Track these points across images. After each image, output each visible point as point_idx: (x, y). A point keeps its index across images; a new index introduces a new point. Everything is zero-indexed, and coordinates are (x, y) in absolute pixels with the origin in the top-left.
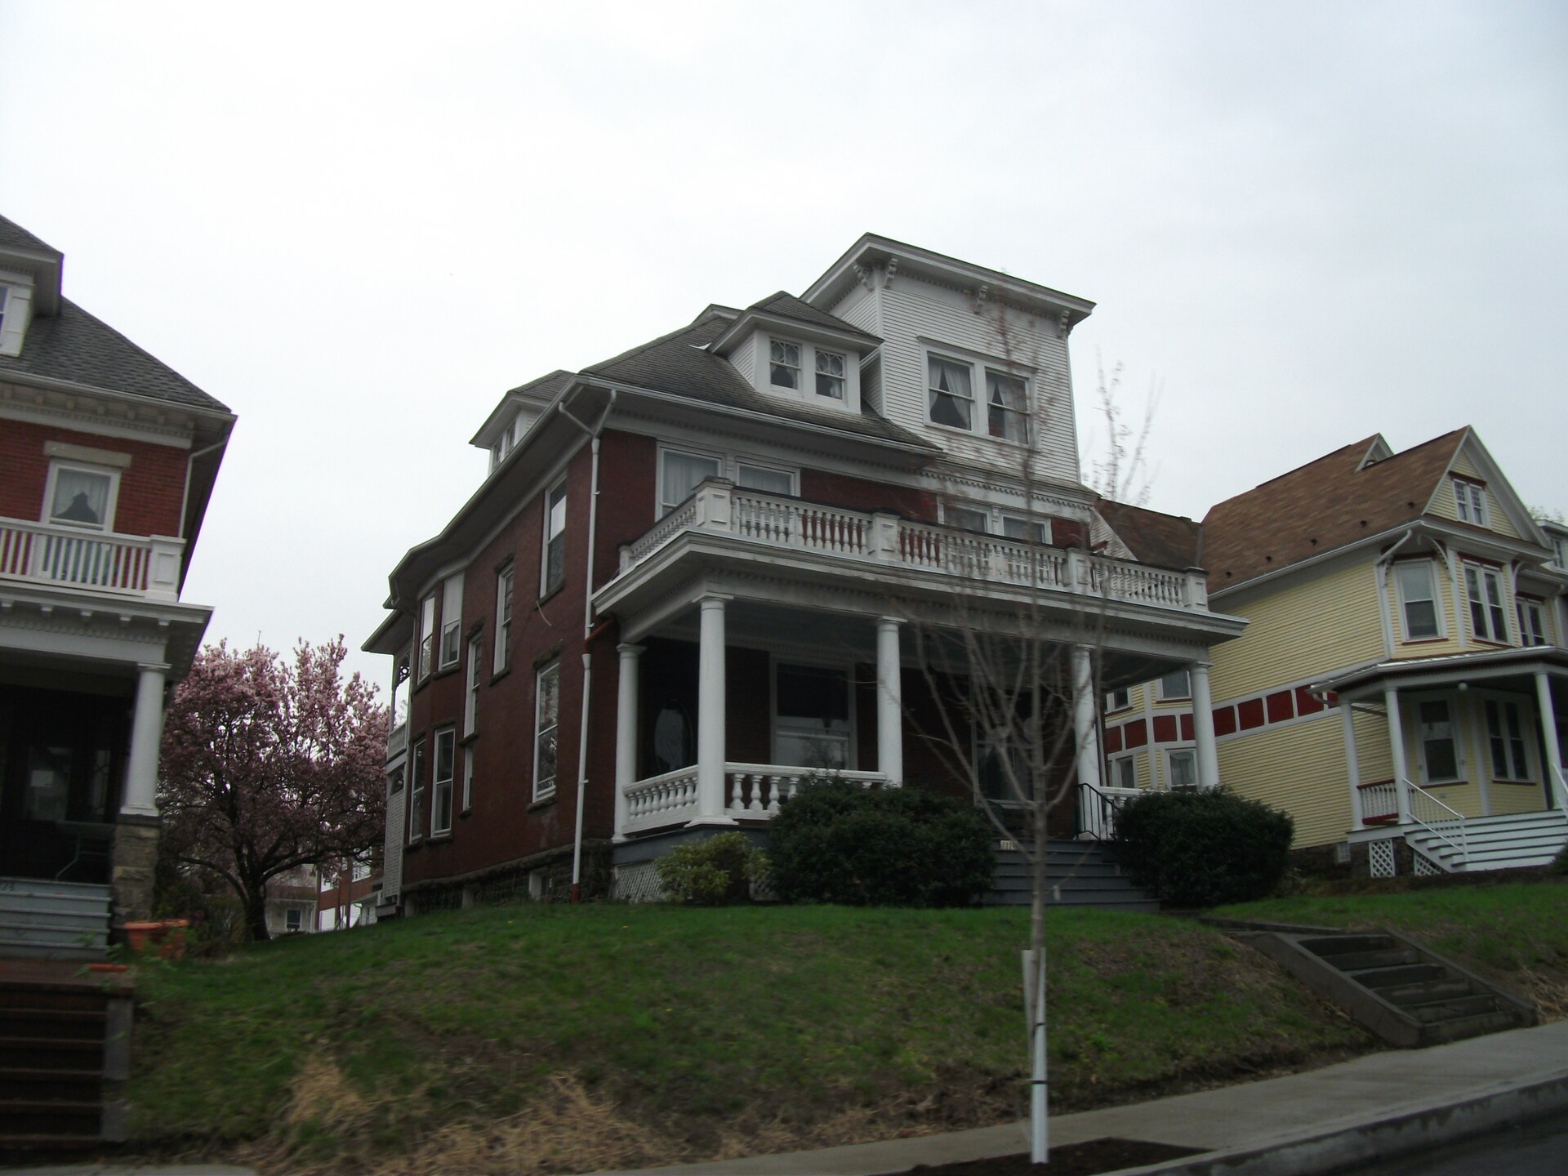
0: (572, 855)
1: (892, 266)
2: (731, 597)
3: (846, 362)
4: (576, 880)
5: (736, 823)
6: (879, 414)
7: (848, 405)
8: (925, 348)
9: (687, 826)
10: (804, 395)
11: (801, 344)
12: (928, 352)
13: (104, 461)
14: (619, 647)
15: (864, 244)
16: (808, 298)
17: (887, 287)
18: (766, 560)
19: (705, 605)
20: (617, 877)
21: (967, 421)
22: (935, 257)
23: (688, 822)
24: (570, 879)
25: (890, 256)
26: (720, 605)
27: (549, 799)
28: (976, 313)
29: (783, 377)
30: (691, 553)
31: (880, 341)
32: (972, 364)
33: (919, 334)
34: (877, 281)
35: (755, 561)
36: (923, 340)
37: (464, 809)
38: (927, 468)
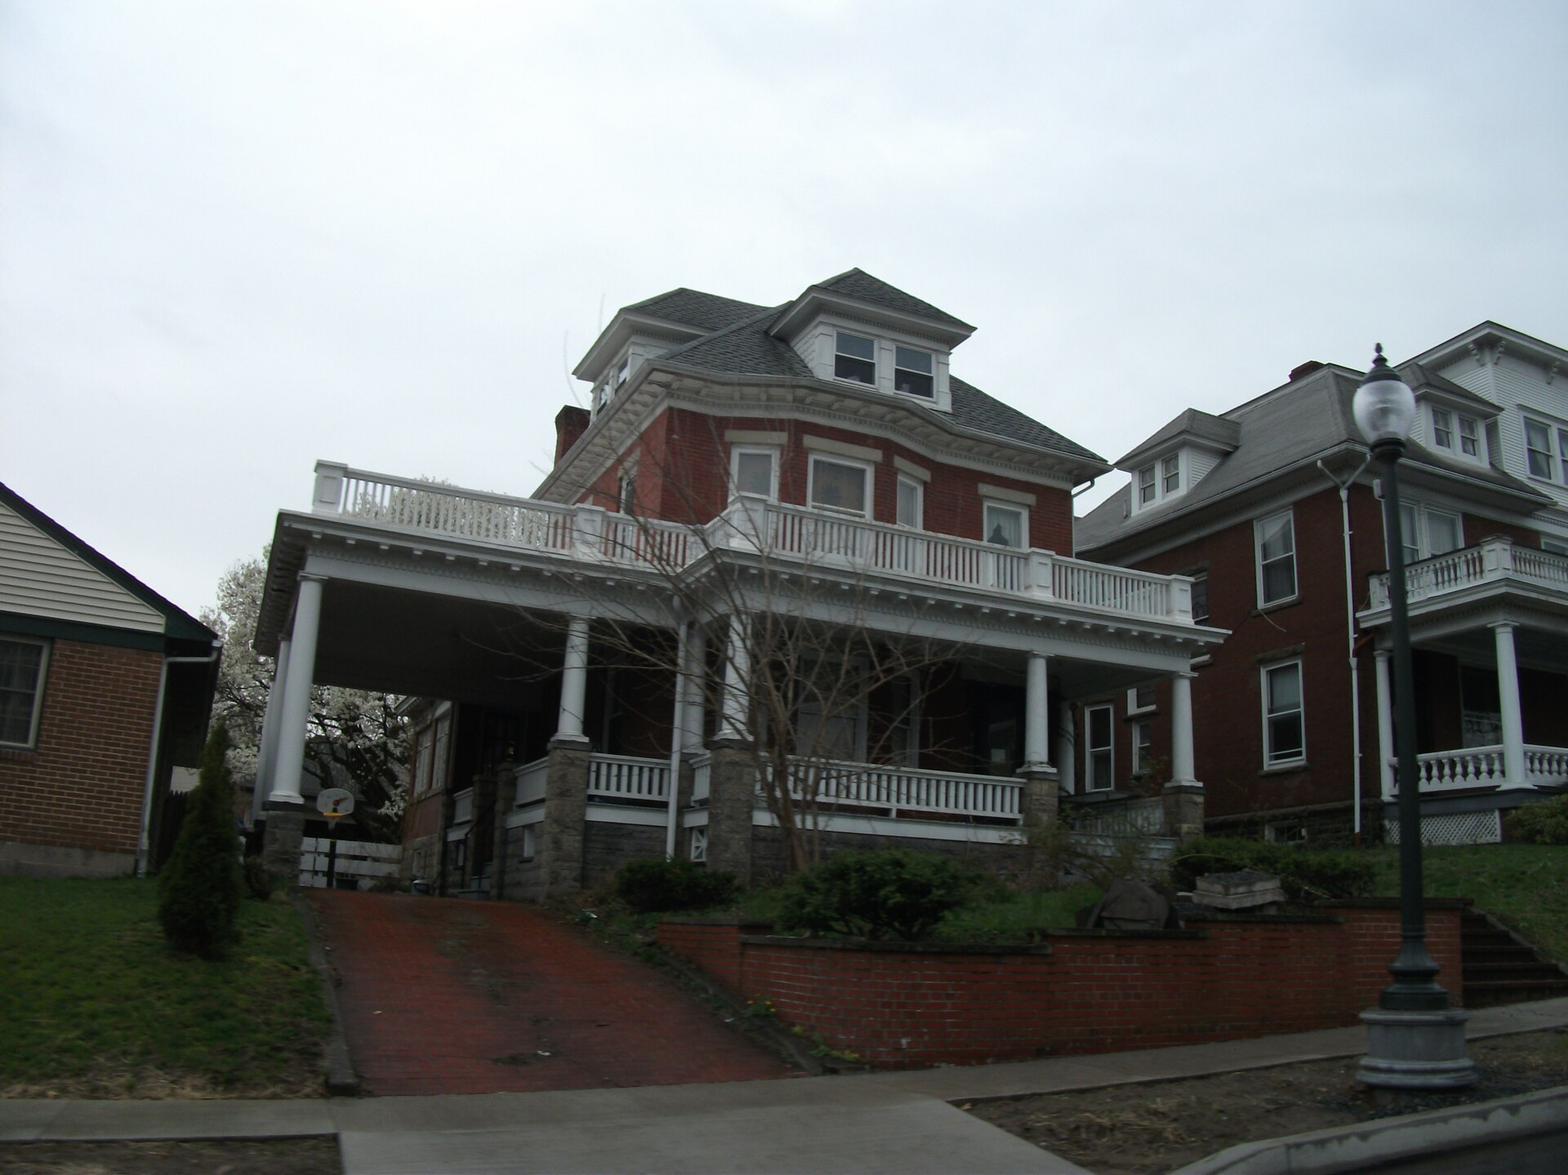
0: (1351, 809)
1: (1501, 346)
2: (1517, 624)
3: (1477, 427)
4: (1357, 829)
5: (1536, 788)
6: (1499, 467)
7: (1479, 462)
8: (1523, 414)
9: (1498, 789)
10: (1454, 454)
11: (1450, 412)
12: (1525, 417)
13: (1018, 500)
14: (1375, 653)
15: (1484, 328)
16: (1421, 360)
17: (1496, 364)
18: (1543, 597)
19: (1499, 630)
20: (1388, 827)
21: (1546, 471)
22: (1527, 338)
23: (1498, 787)
24: (1353, 829)
25: (1500, 339)
26: (1509, 629)
27: (1299, 767)
28: (1549, 384)
29: (1442, 438)
30: (1507, 594)
31: (1501, 409)
32: (1550, 426)
33: (1518, 402)
34: (1488, 357)
35: (1538, 599)
36: (1521, 407)
37: (1134, 772)
38: (1537, 513)
